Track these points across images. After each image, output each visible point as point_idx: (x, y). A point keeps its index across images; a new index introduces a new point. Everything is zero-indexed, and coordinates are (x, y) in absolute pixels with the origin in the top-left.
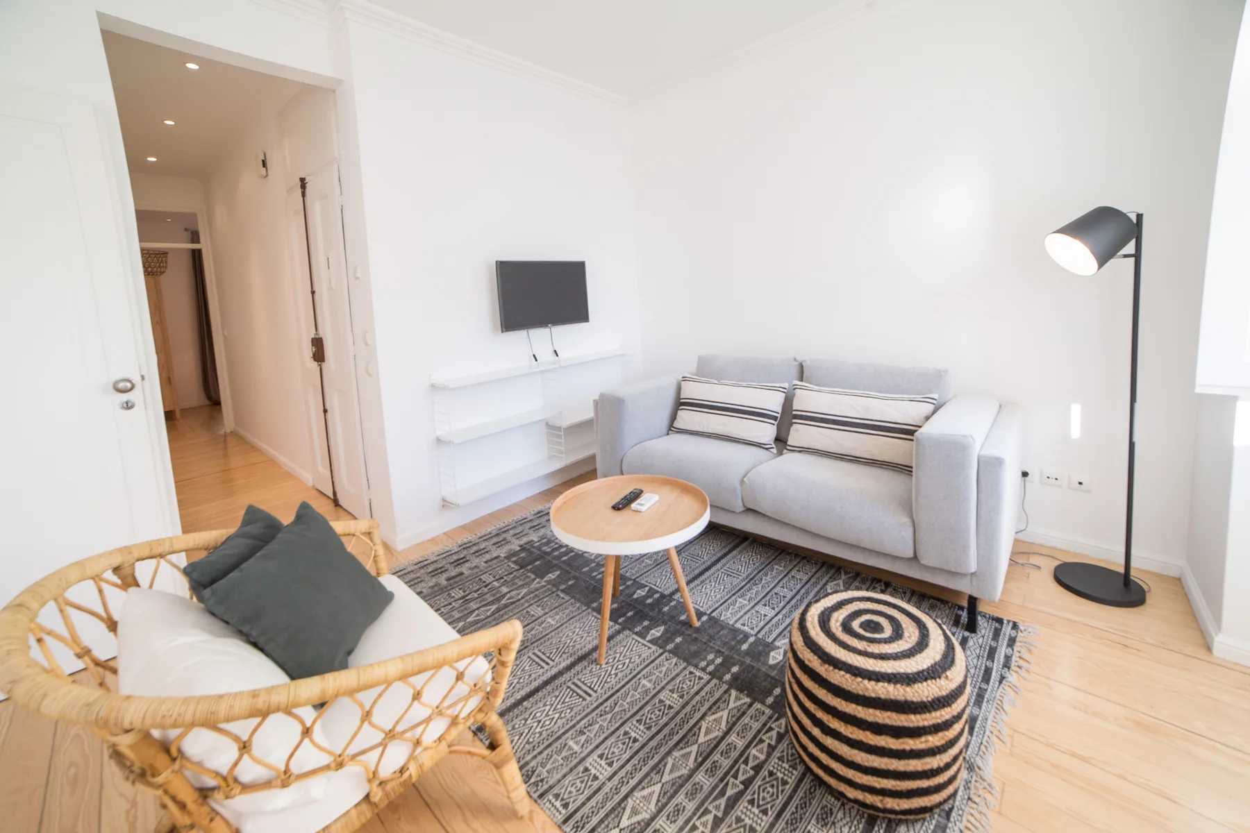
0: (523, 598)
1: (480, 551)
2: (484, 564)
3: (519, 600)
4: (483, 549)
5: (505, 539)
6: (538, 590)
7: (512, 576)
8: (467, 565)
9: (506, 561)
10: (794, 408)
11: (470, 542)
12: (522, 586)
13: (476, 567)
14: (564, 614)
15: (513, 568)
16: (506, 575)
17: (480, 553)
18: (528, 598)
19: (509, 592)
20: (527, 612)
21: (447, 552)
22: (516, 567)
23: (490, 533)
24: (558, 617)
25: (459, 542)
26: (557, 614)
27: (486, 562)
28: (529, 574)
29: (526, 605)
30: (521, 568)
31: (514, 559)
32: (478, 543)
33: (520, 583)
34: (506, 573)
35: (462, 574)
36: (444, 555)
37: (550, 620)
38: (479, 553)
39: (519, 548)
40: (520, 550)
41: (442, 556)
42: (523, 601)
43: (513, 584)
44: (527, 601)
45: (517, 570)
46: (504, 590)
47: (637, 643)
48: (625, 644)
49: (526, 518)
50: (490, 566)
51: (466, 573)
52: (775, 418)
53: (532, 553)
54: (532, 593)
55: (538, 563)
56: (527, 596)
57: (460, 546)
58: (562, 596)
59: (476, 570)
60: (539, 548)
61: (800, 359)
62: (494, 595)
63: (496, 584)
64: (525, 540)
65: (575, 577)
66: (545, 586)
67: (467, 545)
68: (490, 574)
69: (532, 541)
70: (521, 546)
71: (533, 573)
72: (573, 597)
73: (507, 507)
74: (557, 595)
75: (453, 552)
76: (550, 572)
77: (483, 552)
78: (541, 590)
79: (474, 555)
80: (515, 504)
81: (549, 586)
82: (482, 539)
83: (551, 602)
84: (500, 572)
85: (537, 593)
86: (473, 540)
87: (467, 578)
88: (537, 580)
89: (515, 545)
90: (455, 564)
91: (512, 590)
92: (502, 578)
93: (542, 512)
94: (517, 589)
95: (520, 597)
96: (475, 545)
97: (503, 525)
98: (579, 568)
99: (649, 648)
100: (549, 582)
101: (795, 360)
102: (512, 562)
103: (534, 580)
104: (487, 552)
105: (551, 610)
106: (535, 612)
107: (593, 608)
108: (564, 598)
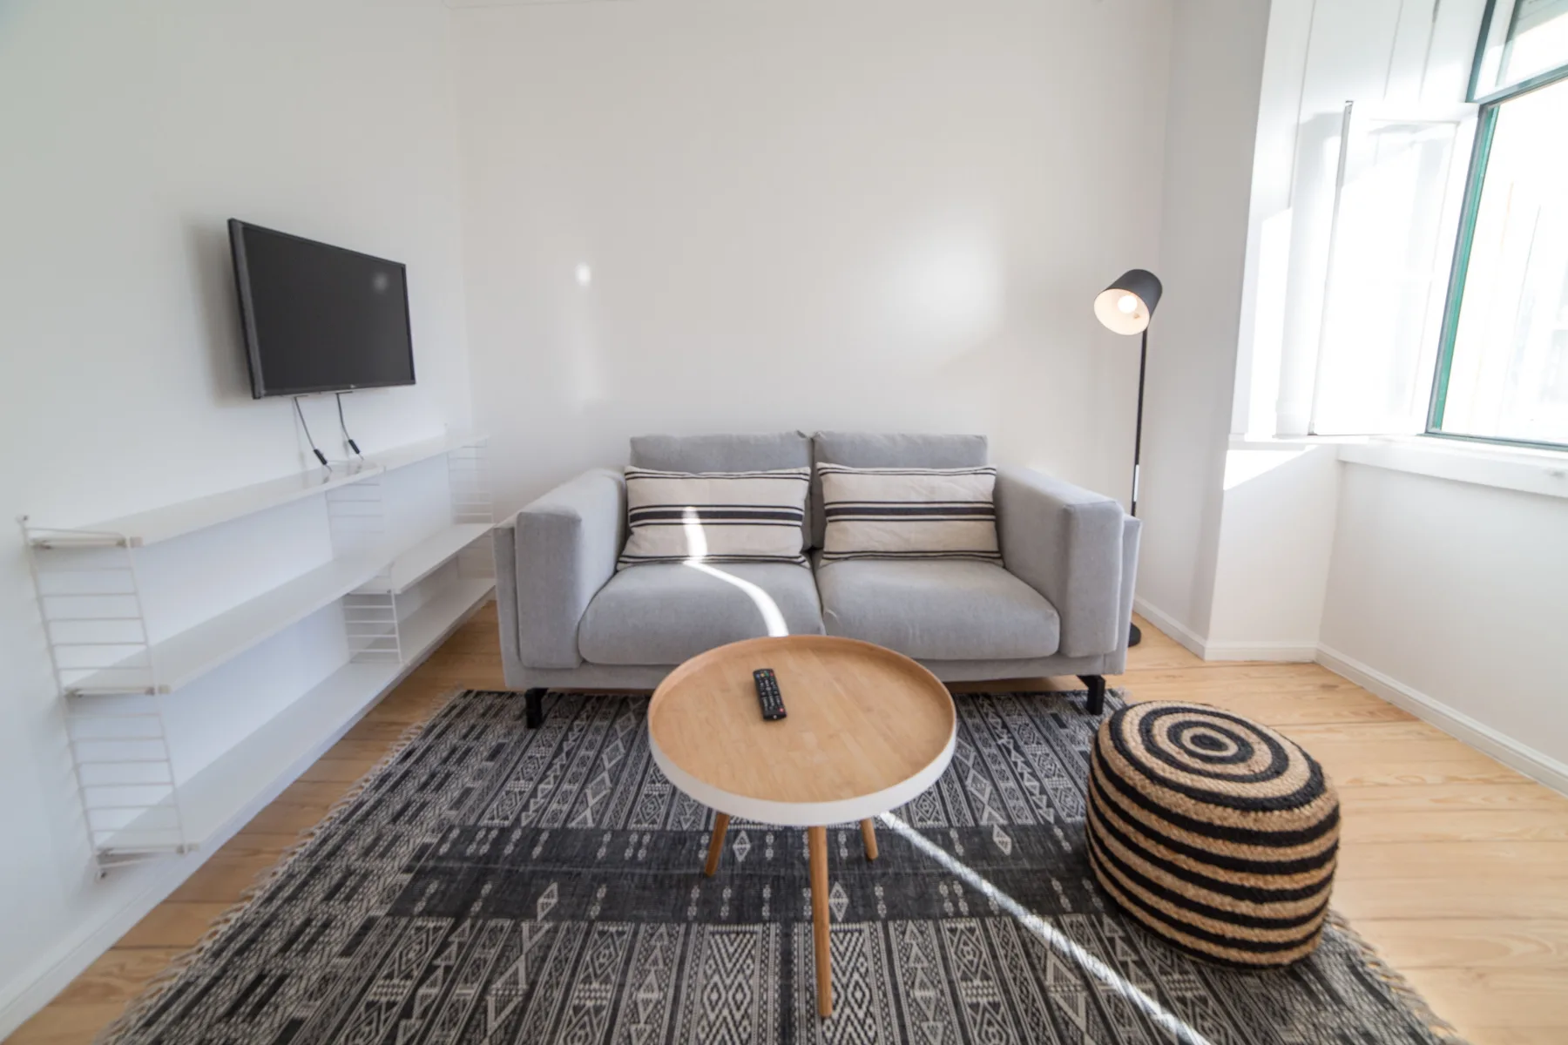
0: (532, 985)
1: (300, 931)
2: (345, 961)
3: (528, 996)
4: (307, 923)
5: (349, 873)
6: (549, 947)
7: (454, 948)
8: (291, 990)
9: (404, 921)
10: (826, 501)
11: (244, 926)
12: (503, 959)
13: (325, 980)
14: (655, 962)
15: (436, 929)
16: (438, 954)
17: (305, 938)
18: (543, 977)
19: (485, 990)
20: (577, 1009)
21: (180, 992)
22: (446, 923)
23: (291, 876)
24: (651, 978)
25: (208, 944)
26: (643, 973)
27: (346, 952)
28: (492, 923)
29: (558, 995)
30: (459, 918)
31: (420, 906)
32: (274, 916)
33: (492, 954)
34: (432, 950)
35: (295, 1024)
36: (176, 1009)
37: (642, 995)
38: (301, 940)
39: (408, 877)
40: (414, 880)
41: (167, 1018)
42: (540, 991)
43: (478, 965)
44: (549, 986)
45: (453, 929)
46: (467, 992)
47: (725, 937)
48: (709, 952)
49: (361, 804)
50: (367, 957)
51: (309, 1013)
52: (798, 517)
53: (450, 874)
54: (544, 959)
55: (487, 889)
56: (537, 974)
57: (217, 954)
58: (613, 929)
59: (334, 991)
60: (457, 853)
61: (809, 434)
62: (452, 1022)
63: (430, 991)
64: (404, 853)
65: (599, 880)
66: (555, 930)
67: (243, 938)
68: (390, 976)
69: (425, 847)
70: (408, 870)
71: (498, 914)
72: (638, 920)
73: (280, 796)
74: (602, 933)
75: (204, 982)
76: (538, 894)
77: (311, 931)
78: (557, 944)
79: (291, 954)
80: (297, 782)
81: (565, 925)
82: (277, 903)
83: (606, 955)
84: (412, 955)
85: (553, 953)
86: (250, 916)
87: (322, 1026)
88: (525, 926)
89: (392, 873)
90: (245, 1009)
91: (489, 982)
92: (431, 969)
93: (389, 775)
94: (496, 971)
95: (523, 986)
96: (266, 925)
97: (311, 842)
98: (588, 858)
99: (752, 933)
100: (554, 915)
101: (802, 435)
102: (421, 914)
103: (516, 929)
104: (326, 925)
105: (625, 973)
106: (596, 998)
107: (696, 919)
108: (623, 933)
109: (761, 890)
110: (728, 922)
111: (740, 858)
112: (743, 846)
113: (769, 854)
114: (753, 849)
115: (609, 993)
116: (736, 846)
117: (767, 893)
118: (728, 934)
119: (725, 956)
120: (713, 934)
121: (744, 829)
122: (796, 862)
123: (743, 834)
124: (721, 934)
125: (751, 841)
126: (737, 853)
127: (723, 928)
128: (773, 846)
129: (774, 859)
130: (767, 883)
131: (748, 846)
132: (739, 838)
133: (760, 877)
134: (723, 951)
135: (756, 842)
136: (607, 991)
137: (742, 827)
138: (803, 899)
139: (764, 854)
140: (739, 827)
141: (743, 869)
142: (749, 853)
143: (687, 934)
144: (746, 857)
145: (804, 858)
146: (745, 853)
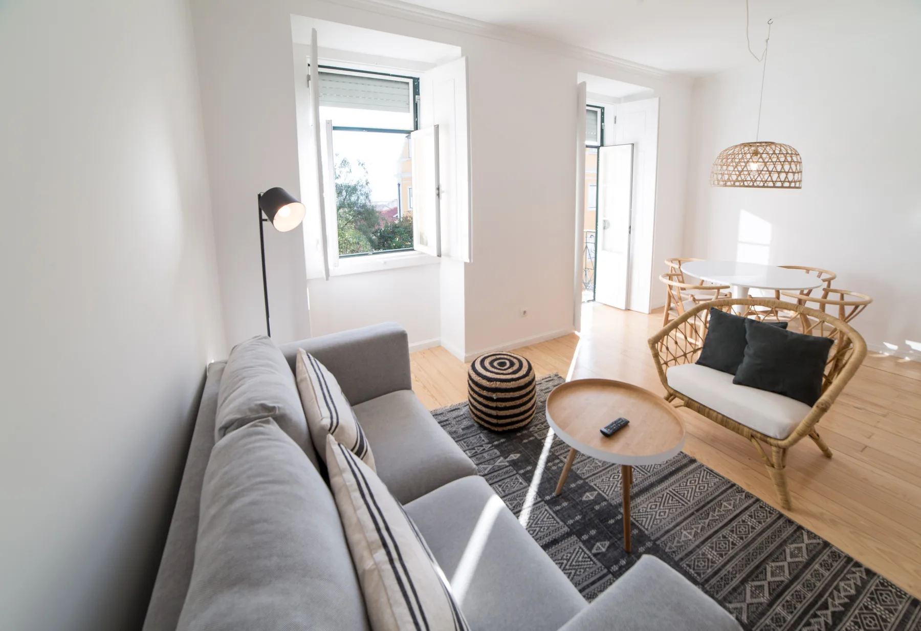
105: (694, 550)
106: (711, 552)
107: (650, 540)
108: (688, 565)
109: (613, 524)
110: (637, 528)
111: (607, 543)
112: (600, 546)
113: (593, 532)
114: (597, 541)
115: (705, 548)
116: (604, 550)
117: (612, 521)
118: (641, 524)
119: (648, 520)
120: (647, 529)
121: (591, 552)
122: (587, 519)
123: (594, 551)
124: (644, 527)
125: (595, 544)
126: (606, 547)
127: (641, 527)
128: (588, 533)
129: (593, 528)
130: (608, 524)
131: (598, 544)
132: (598, 551)
133: (607, 528)
134: (648, 522)
135: (592, 542)
136: (705, 550)
137: (590, 555)
138: (600, 507)
139: (595, 535)
140: (592, 556)
141: (611, 537)
142: (601, 541)
143: (658, 539)
144: (605, 541)
145: (582, 518)
146: (603, 543)
